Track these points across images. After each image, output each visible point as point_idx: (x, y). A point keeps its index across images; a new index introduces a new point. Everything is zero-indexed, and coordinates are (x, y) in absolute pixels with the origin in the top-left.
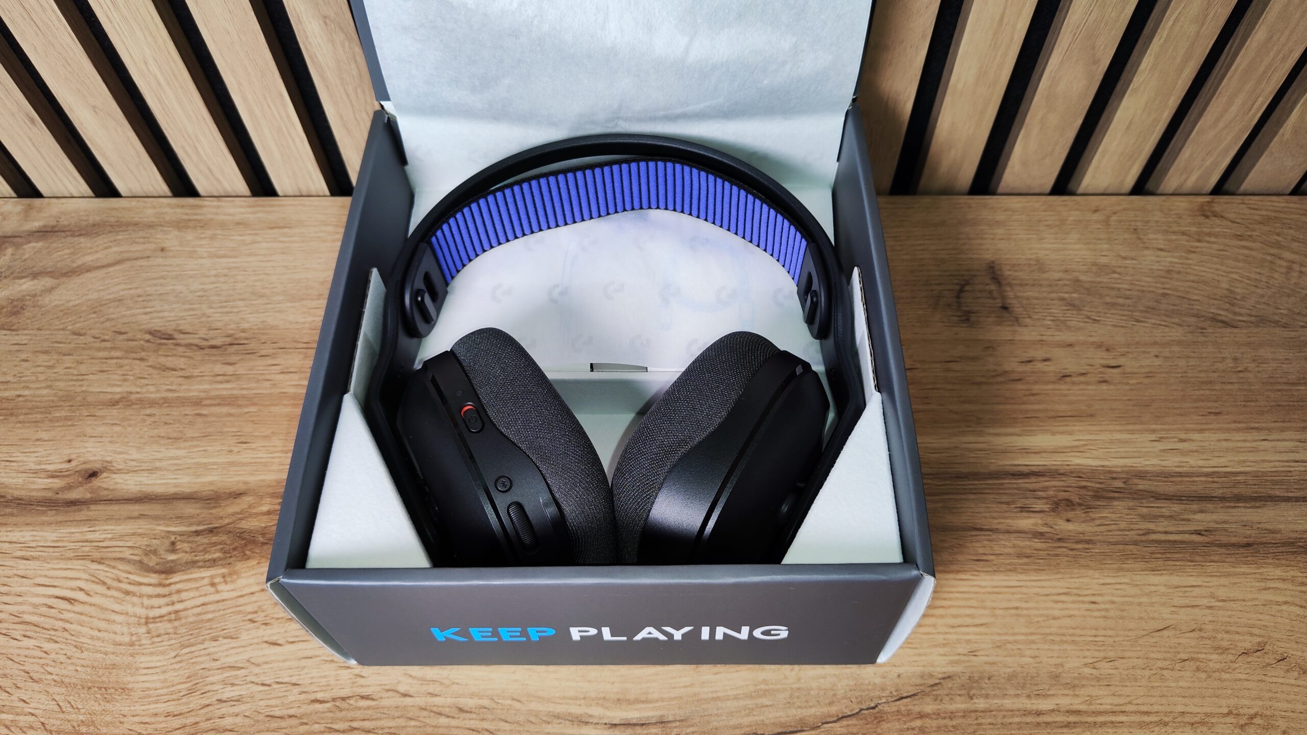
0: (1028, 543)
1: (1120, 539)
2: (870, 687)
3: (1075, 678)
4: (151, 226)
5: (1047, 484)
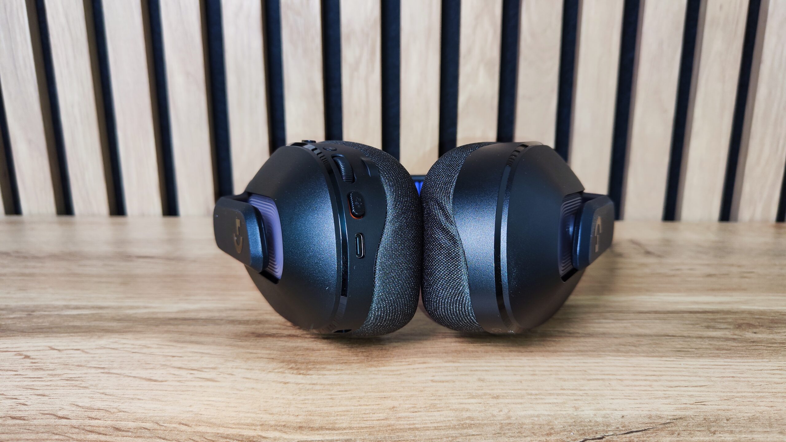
0: (723, 343)
2: (592, 424)
5: (723, 316)
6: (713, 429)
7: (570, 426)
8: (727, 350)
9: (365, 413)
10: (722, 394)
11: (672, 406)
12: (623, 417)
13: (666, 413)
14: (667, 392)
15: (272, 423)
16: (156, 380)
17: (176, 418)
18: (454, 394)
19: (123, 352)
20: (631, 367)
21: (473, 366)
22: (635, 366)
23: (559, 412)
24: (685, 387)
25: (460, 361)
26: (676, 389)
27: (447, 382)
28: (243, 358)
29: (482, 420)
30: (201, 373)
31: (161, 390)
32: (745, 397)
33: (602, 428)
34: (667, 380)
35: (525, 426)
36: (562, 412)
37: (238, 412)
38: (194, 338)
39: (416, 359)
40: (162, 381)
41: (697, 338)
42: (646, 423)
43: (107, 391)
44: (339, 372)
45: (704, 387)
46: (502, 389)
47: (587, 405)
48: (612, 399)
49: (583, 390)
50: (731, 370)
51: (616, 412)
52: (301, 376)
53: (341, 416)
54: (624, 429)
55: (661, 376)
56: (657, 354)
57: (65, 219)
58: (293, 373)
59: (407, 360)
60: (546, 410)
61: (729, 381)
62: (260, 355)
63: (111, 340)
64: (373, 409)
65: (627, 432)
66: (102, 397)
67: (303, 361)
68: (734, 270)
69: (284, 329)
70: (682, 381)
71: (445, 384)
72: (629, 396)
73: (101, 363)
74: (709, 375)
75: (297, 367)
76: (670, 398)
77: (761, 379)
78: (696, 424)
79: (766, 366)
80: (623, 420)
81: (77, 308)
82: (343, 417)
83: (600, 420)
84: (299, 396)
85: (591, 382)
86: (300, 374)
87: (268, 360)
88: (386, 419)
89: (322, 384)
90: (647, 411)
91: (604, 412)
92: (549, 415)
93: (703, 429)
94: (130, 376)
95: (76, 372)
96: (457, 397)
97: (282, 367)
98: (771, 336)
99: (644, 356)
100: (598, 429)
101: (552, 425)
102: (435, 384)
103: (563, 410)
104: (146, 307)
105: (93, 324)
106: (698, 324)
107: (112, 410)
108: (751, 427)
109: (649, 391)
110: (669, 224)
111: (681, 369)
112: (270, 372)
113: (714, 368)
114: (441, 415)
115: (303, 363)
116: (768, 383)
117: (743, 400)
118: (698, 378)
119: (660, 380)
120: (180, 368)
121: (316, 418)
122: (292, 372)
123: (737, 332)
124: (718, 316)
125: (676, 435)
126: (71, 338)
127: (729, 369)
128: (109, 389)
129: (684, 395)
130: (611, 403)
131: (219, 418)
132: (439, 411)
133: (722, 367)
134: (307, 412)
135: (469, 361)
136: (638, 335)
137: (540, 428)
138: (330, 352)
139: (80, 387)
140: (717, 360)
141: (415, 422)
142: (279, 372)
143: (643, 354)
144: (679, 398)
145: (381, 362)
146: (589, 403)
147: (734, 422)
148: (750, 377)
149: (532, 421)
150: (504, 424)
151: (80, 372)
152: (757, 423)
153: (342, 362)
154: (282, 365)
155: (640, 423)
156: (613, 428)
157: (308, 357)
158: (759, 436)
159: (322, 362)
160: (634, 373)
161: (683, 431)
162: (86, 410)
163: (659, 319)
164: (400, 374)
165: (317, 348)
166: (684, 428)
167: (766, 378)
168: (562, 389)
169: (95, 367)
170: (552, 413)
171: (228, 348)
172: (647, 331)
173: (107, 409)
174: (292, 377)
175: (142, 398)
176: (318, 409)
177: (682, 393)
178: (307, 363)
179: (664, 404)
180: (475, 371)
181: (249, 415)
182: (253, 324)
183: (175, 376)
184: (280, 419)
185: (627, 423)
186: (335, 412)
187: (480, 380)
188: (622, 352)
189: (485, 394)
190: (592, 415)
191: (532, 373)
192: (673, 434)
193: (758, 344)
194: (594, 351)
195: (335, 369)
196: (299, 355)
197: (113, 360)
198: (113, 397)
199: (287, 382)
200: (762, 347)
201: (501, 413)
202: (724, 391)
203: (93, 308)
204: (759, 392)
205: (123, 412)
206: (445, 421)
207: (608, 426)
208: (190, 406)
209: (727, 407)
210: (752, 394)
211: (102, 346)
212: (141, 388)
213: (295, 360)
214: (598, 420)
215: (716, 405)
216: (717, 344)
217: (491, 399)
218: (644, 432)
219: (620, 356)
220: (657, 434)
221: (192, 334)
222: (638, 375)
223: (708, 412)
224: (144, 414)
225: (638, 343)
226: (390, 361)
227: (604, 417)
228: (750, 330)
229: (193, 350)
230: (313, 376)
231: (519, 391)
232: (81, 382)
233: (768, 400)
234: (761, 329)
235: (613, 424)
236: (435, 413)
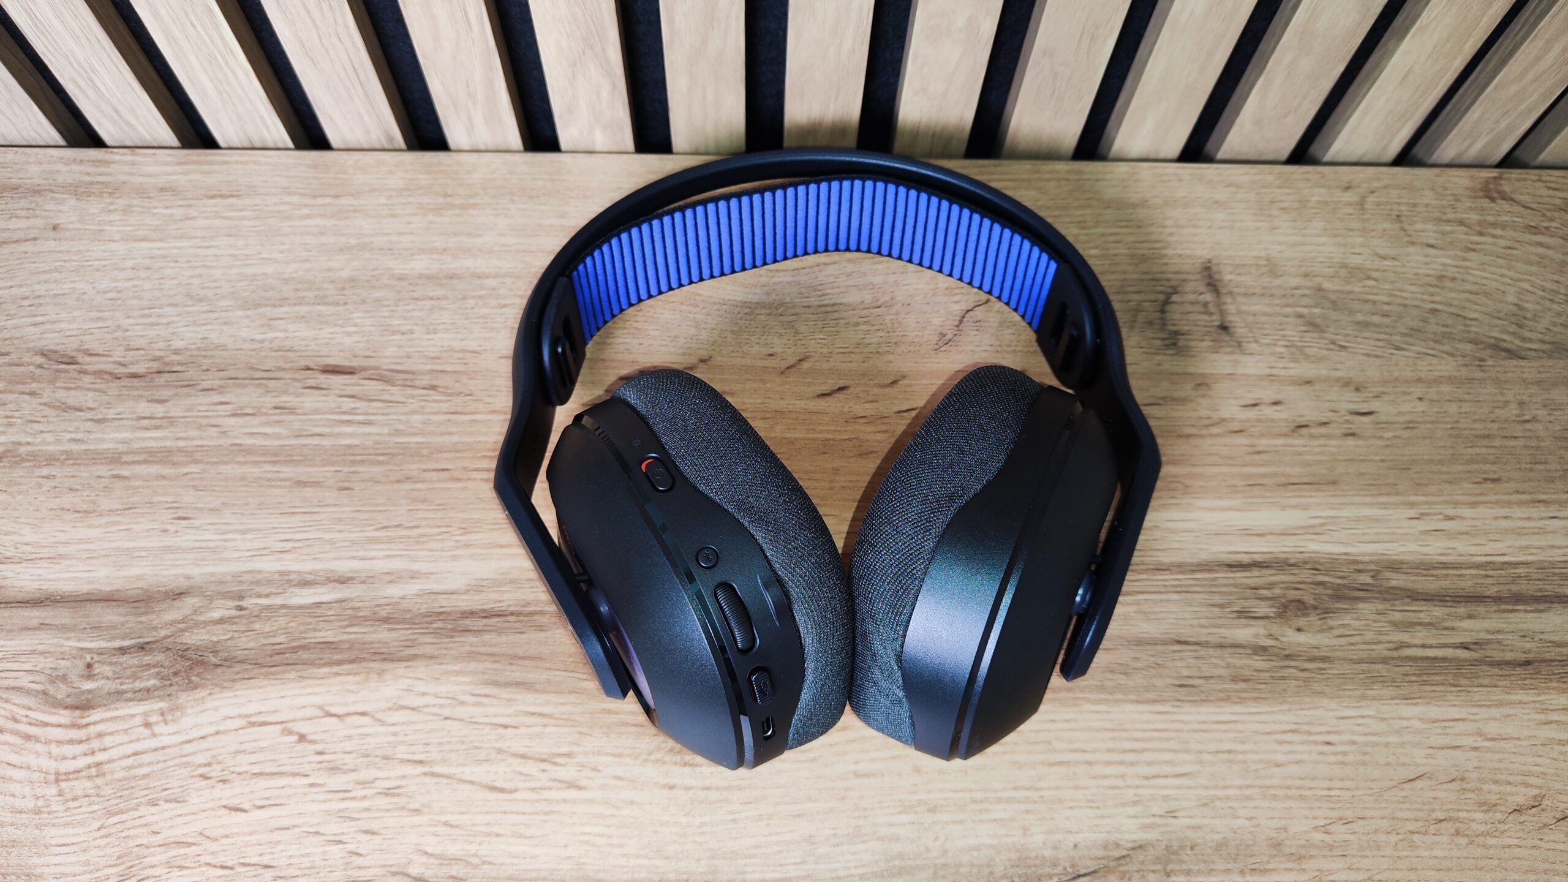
0: (1246, 661)
1: (1364, 655)
2: (1038, 862)
3: (1302, 847)
4: (37, 191)
5: (1273, 578)
10: (1204, 793)
16: (503, 789)
19: (430, 717)
20: (1110, 729)
22: (1116, 727)
23: (1004, 839)
24: (1165, 777)
26: (1152, 782)
28: (601, 726)
29: (914, 859)
30: (557, 768)
31: (518, 813)
32: (1228, 798)
35: (961, 870)
36: (1007, 839)
37: (627, 857)
40: (510, 791)
41: (1216, 646)
42: (1099, 859)
45: (1187, 778)
48: (1070, 808)
50: (1233, 735)
51: (1070, 836)
54: (1072, 870)
55: (1142, 751)
60: (990, 836)
61: (1222, 761)
65: (1074, 875)
70: (1164, 762)
72: (1092, 801)
73: (412, 749)
74: (1201, 747)
76: (1140, 803)
77: (1261, 756)
78: (1154, 857)
80: (1074, 852)
83: (1048, 852)
85: (1052, 769)
91: (1056, 837)
92: (991, 846)
93: (1159, 867)
94: (464, 781)
95: (388, 773)
96: (886, 812)
98: (1317, 639)
101: (993, 866)
103: (1010, 833)
104: (412, 576)
105: (353, 633)
106: (1229, 605)
107: (473, 861)
108: (1213, 862)
109: (1119, 787)
113: (1213, 731)
114: (866, 851)
116: (1267, 765)
117: (1223, 805)
120: (524, 757)
123: (1275, 628)
127: (1232, 730)
128: (450, 812)
129: (1157, 797)
130: (1068, 816)
132: (865, 842)
134: (709, 850)
136: (1138, 642)
139: (411, 810)
141: (837, 865)
142: (657, 761)
144: (1149, 804)
146: (1042, 819)
147: (1197, 853)
148: (1250, 752)
149: (971, 859)
150: (938, 866)
151: (393, 773)
152: (1223, 852)
155: (1091, 859)
156: (1060, 868)
160: (1111, 745)
161: (1136, 871)
162: (440, 861)
166: (1139, 866)
167: (1271, 753)
169: (409, 761)
170: (996, 842)
172: (1153, 630)
173: (466, 858)
175: (500, 832)
176: (721, 844)
177: (1157, 792)
179: (1129, 817)
181: (641, 861)
183: (524, 778)
184: (680, 869)
185: (1076, 860)
186: (742, 849)
189: (920, 803)
190: (1041, 845)
197: (426, 742)
198: (464, 832)
199: (672, 785)
211: (393, 701)
216: (1239, 663)
217: (926, 814)
218: (1092, 875)
220: (1108, 878)
221: (511, 659)
222: (1114, 750)
223: (1175, 832)
224: (514, 867)
225: (1134, 663)
227: (1054, 847)
228: (1295, 621)
232: (407, 799)
233: (1252, 804)
234: (1312, 617)
235: (1062, 862)
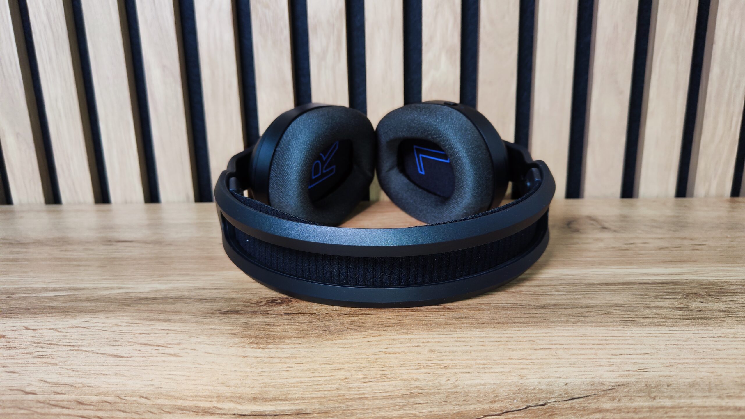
0: (669, 312)
2: (536, 391)
6: (653, 395)
7: (514, 393)
8: (673, 319)
9: (317, 385)
10: (665, 361)
11: (615, 373)
12: (566, 384)
13: (608, 380)
14: (611, 360)
15: (229, 395)
16: (122, 356)
17: (137, 392)
18: (405, 365)
19: (93, 330)
20: (578, 336)
21: (426, 338)
22: (583, 335)
23: (505, 381)
24: (630, 354)
25: (414, 333)
26: (621, 356)
27: (399, 353)
28: (206, 334)
29: (430, 389)
30: (167, 349)
31: (125, 366)
32: (687, 363)
33: (545, 395)
34: (612, 349)
35: (470, 395)
36: (507, 381)
37: (196, 385)
38: (162, 316)
39: (371, 332)
40: (127, 357)
41: (644, 307)
42: (589, 390)
43: (75, 367)
44: (297, 346)
45: (647, 355)
46: (452, 360)
47: (533, 373)
48: (557, 367)
49: (530, 359)
50: (676, 338)
51: (561, 380)
52: (260, 350)
53: (295, 387)
54: (566, 396)
55: (607, 344)
56: (605, 324)
57: (54, 207)
58: (252, 348)
59: (363, 333)
60: (493, 379)
61: (673, 348)
62: (223, 331)
63: (84, 320)
64: (326, 380)
65: (569, 398)
66: (70, 373)
67: (263, 336)
68: (686, 242)
69: (249, 306)
70: (626, 349)
71: (397, 355)
72: (575, 364)
73: (71, 341)
74: (653, 343)
75: (257, 341)
76: (614, 365)
77: (704, 346)
78: (637, 390)
79: (710, 334)
80: (566, 387)
81: (55, 290)
82: (296, 388)
83: (543, 387)
84: (256, 369)
85: (538, 351)
86: (259, 348)
87: (230, 335)
88: (338, 389)
89: (279, 358)
90: (590, 378)
91: (549, 380)
92: (494, 384)
93: (643, 394)
94: (98, 353)
95: (47, 350)
96: (407, 368)
97: (243, 342)
98: (717, 305)
99: (592, 326)
100: (541, 396)
101: (497, 393)
102: (387, 355)
103: (509, 378)
104: (120, 288)
105: (69, 304)
106: (647, 295)
107: (77, 385)
108: (691, 392)
109: (594, 359)
110: (627, 201)
111: (627, 338)
112: (231, 346)
113: (659, 337)
114: (390, 385)
115: (264, 338)
116: (711, 350)
117: (685, 367)
118: (642, 346)
119: (605, 349)
120: (145, 344)
121: (270, 389)
122: (252, 346)
123: (685, 302)
124: (667, 287)
125: (616, 401)
126: (46, 318)
127: (674, 337)
128: (77, 365)
129: (627, 363)
130: (556, 371)
131: (178, 391)
132: (389, 381)
133: (667, 335)
134: (263, 384)
135: (423, 333)
136: (588, 306)
137: (485, 396)
138: (290, 327)
139: (50, 364)
140: (663, 329)
141: (365, 392)
142: (240, 347)
143: (591, 325)
144: (622, 366)
145: (337, 335)
146: (535, 372)
147: (674, 388)
148: (693, 345)
149: (478, 390)
150: (450, 393)
151: (50, 350)
152: (697, 388)
153: (300, 336)
154: (243, 339)
155: (582, 390)
156: (556, 395)
157: (269, 332)
158: (698, 401)
159: (281, 337)
160: (581, 342)
161: (624, 397)
162: (53, 385)
163: (610, 290)
164: (355, 347)
165: (278, 323)
166: (625, 394)
167: (709, 345)
168: (509, 359)
169: (65, 345)
170: (498, 382)
171: (193, 325)
172: (597, 302)
173: (73, 384)
174: (252, 352)
175: (107, 373)
176: (273, 381)
177: (626, 361)
178: (267, 338)
179: (607, 371)
180: (427, 342)
181: (206, 387)
182: (219, 302)
183: (141, 352)
184: (236, 391)
185: (569, 390)
186: (289, 384)
187: (431, 351)
188: (571, 322)
189: (435, 364)
190: (536, 383)
191: (481, 343)
192: (614, 400)
193: (704, 313)
194: (545, 322)
195: (293, 343)
196: (260, 330)
197: (83, 339)
198: (80, 373)
199: (246, 356)
200: (708, 315)
201: (449, 382)
202: (667, 358)
203: (70, 289)
204: (701, 359)
205: (88, 386)
206: (394, 390)
207: (551, 393)
208: (152, 380)
209: (668, 374)
210: (694, 361)
211: (74, 325)
212: (107, 364)
213: (256, 335)
214: (542, 388)
215: (658, 371)
216: (664, 313)
217: (440, 369)
218: (585, 398)
219: (569, 326)
220: (598, 400)
221: (161, 312)
222: (585, 344)
223: (650, 378)
224: (107, 389)
225: (588, 314)
226: (346, 335)
227: (548, 384)
228: (697, 299)
229: (160, 328)
230: (271, 350)
231: (468, 362)
232: (51, 360)
233: (709, 366)
234: (708, 298)
235: (556, 392)
236: (384, 383)
